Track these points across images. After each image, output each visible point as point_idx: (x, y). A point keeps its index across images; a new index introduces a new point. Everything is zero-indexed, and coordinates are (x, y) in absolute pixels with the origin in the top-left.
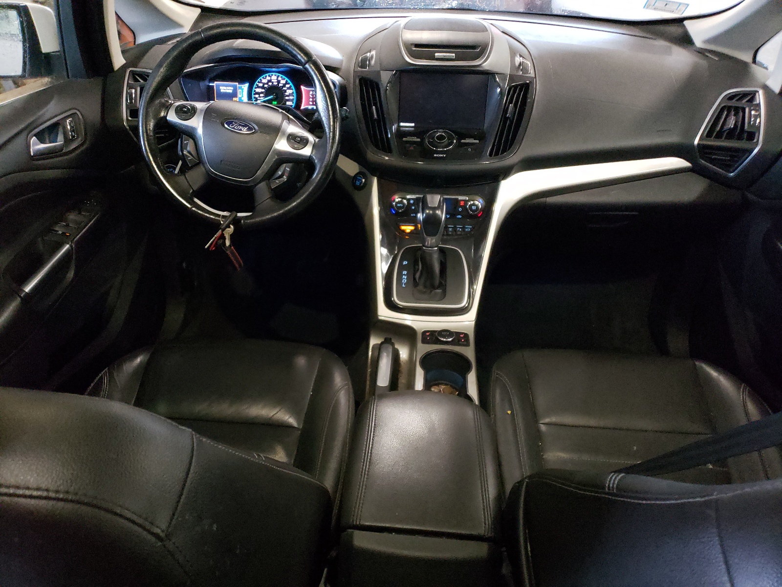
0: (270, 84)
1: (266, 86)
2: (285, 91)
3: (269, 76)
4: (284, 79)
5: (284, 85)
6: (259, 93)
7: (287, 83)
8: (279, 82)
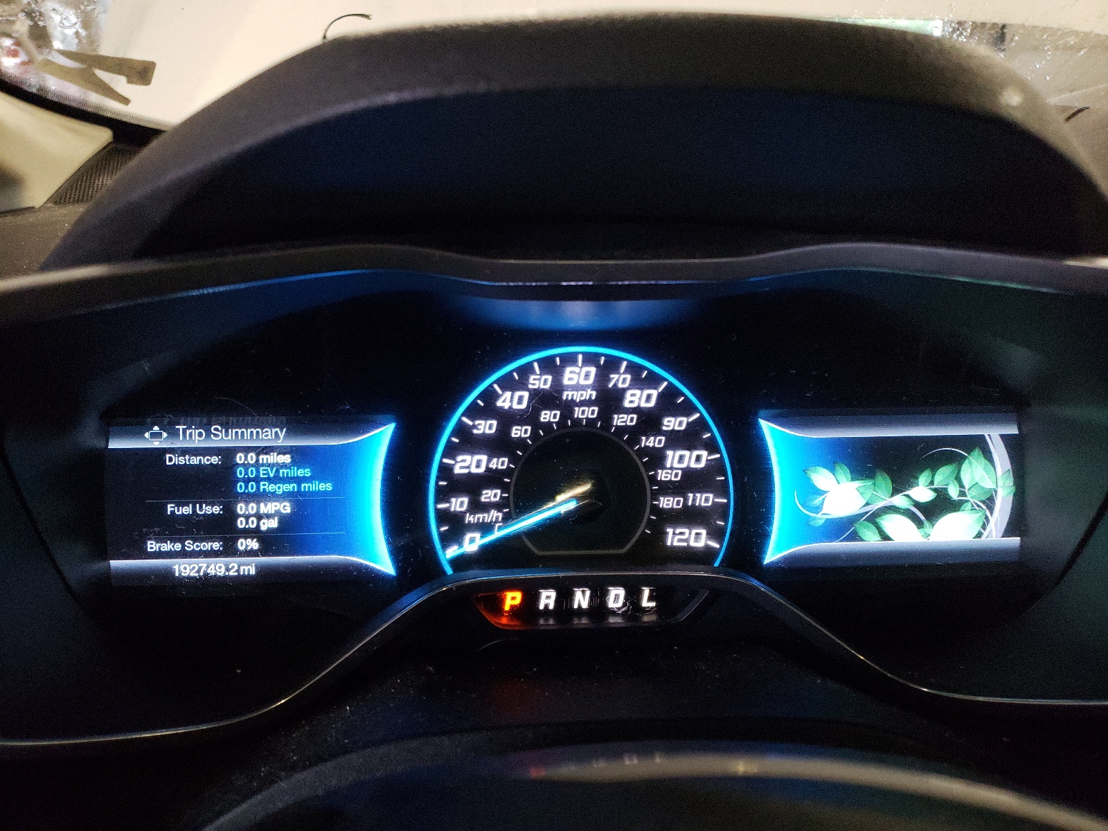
0: (547, 416)
1: (518, 432)
2: (657, 459)
3: (548, 365)
4: (653, 380)
5: (649, 421)
6: (471, 485)
7: (669, 404)
8: (609, 400)
